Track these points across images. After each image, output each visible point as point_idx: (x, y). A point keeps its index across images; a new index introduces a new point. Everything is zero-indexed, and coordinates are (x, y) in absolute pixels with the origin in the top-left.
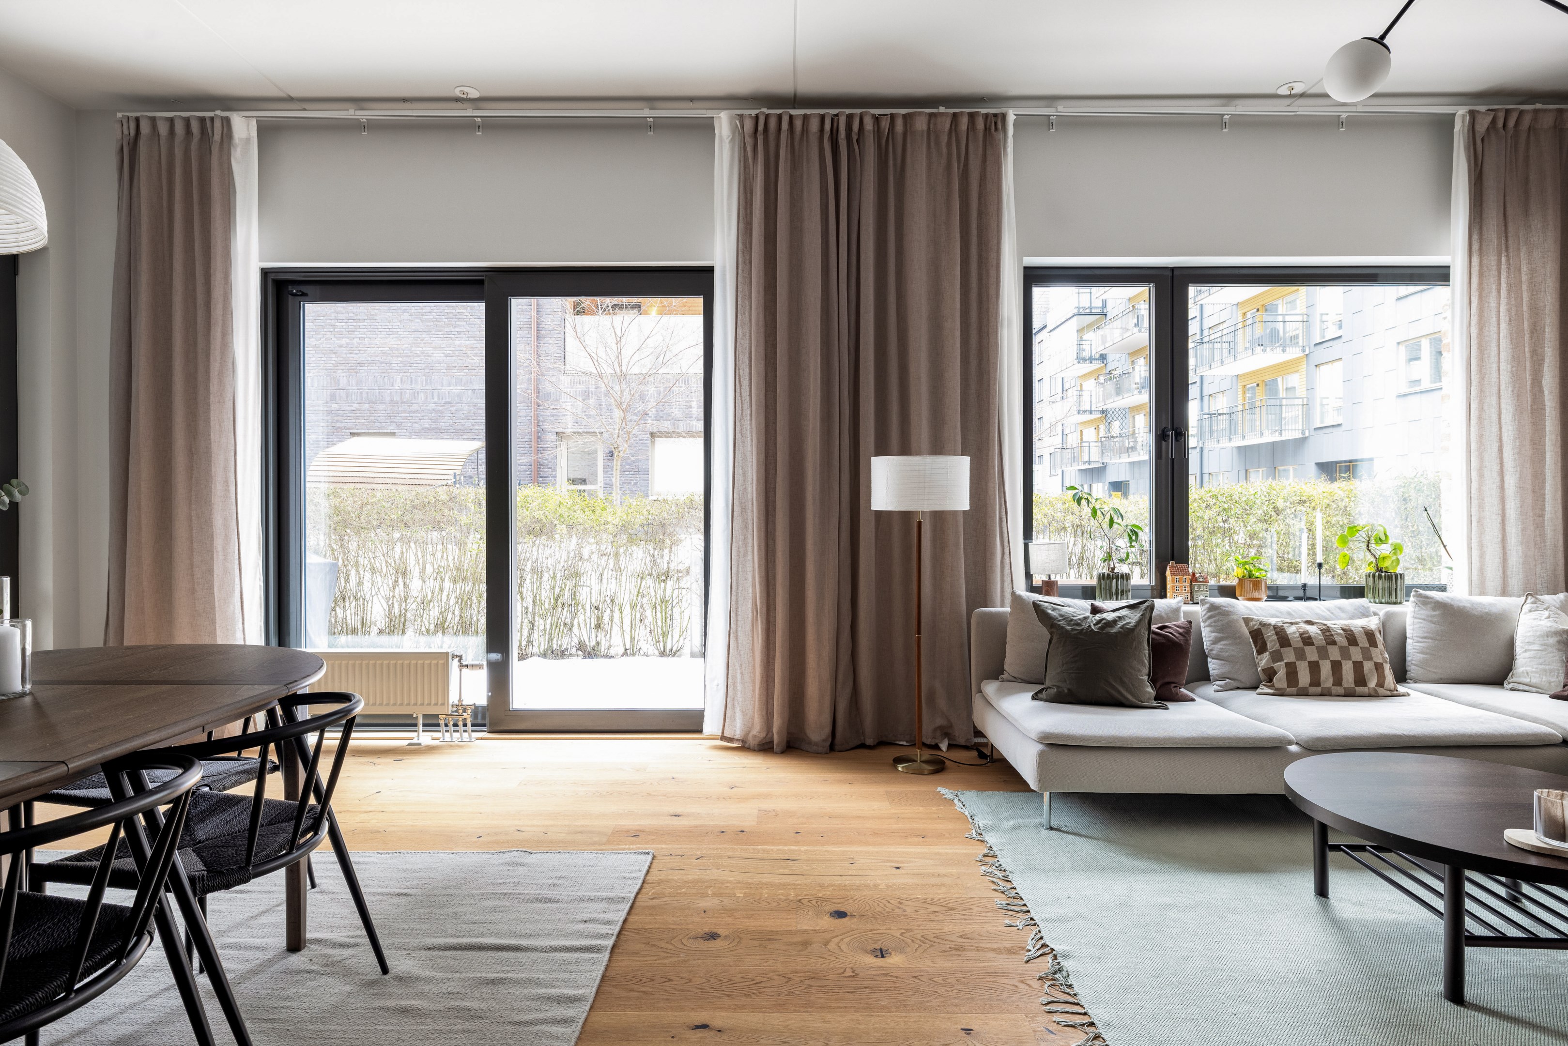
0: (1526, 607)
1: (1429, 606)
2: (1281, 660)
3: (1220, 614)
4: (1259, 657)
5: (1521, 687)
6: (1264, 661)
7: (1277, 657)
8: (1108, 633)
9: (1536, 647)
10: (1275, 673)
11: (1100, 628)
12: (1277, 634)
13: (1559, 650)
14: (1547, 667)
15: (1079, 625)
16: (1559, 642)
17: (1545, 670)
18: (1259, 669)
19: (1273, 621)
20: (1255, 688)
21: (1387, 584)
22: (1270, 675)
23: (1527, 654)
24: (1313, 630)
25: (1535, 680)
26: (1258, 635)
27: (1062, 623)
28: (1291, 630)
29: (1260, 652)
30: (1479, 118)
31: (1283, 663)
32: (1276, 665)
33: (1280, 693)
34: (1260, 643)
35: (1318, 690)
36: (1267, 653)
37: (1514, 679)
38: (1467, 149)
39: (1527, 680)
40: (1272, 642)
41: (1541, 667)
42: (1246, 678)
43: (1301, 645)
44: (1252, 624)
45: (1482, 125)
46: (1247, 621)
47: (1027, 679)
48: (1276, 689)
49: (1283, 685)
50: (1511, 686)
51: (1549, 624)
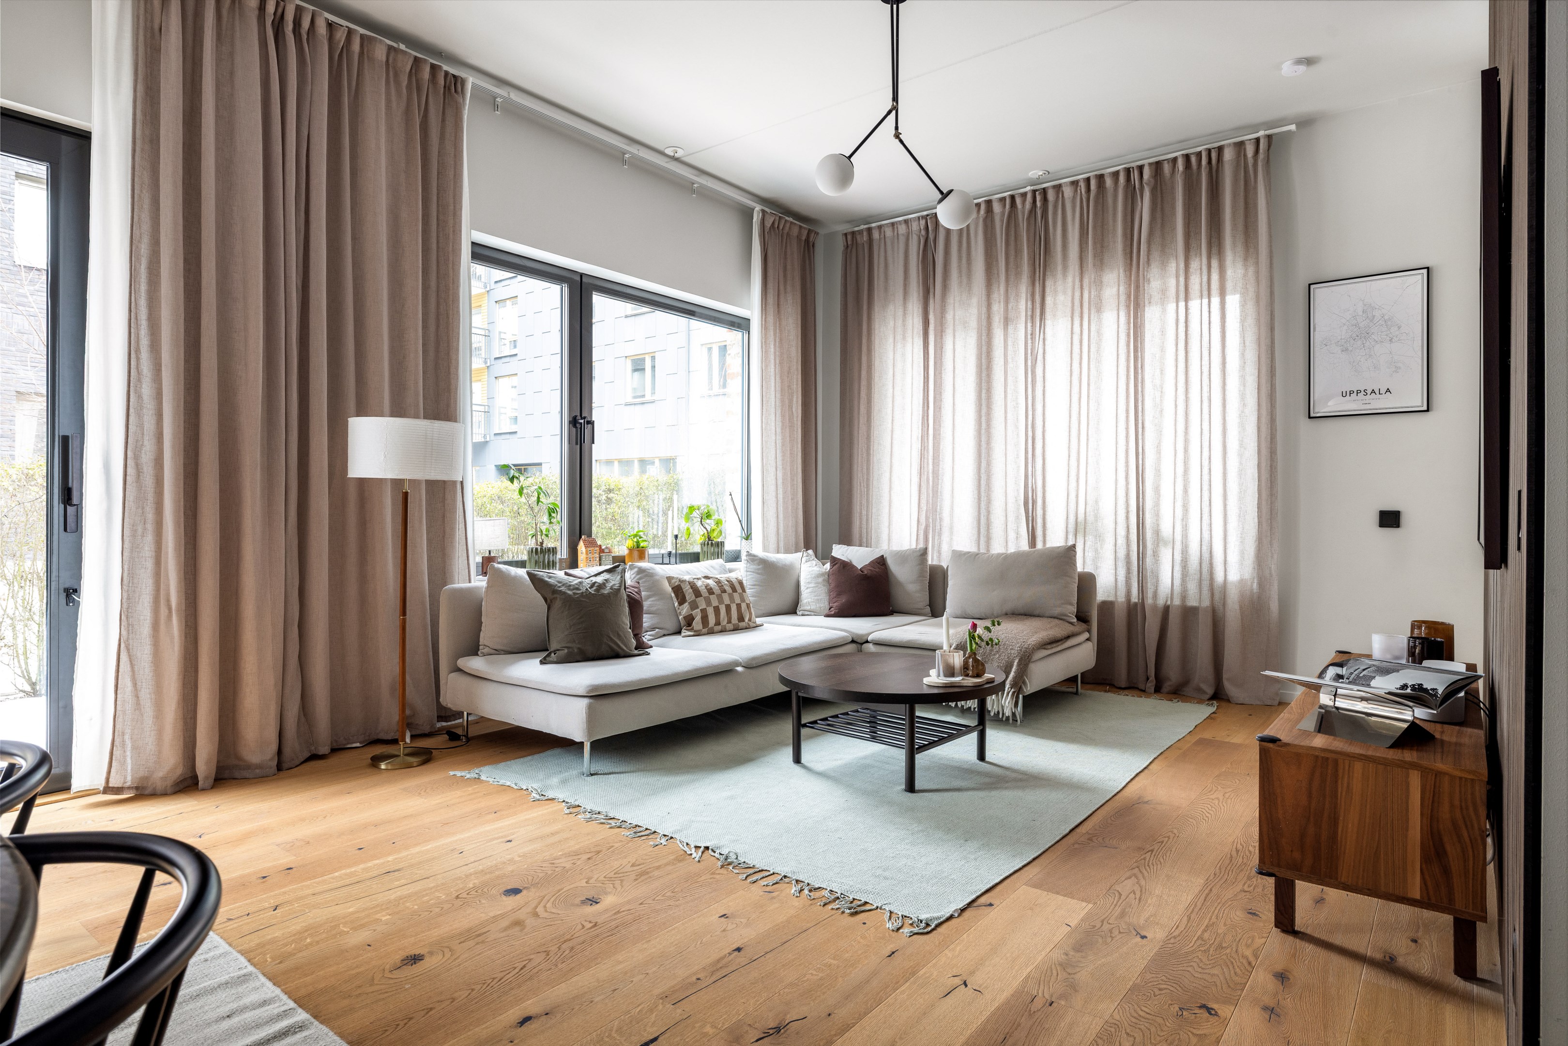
0: (804, 559)
1: (756, 562)
2: (697, 607)
3: (646, 576)
4: (680, 607)
5: (806, 613)
6: (685, 610)
7: (694, 606)
8: (603, 594)
9: (812, 585)
10: (693, 619)
11: (595, 590)
12: (692, 587)
13: (824, 585)
14: (819, 598)
15: (578, 589)
16: (824, 580)
17: (818, 600)
18: (680, 617)
19: (687, 578)
20: (678, 632)
21: (716, 550)
22: (689, 621)
23: (808, 590)
24: (711, 582)
25: (813, 607)
26: (678, 590)
27: (563, 589)
28: (699, 584)
29: (681, 604)
30: (767, 216)
31: (699, 610)
32: (694, 612)
33: (698, 634)
34: (680, 596)
35: (719, 628)
36: (687, 604)
37: (802, 608)
38: (760, 236)
39: (808, 608)
40: (689, 595)
41: (816, 598)
42: (671, 625)
43: (707, 595)
44: (673, 581)
45: (768, 224)
46: (669, 579)
47: (509, 649)
48: (695, 631)
49: (700, 626)
50: (801, 613)
51: (818, 569)
